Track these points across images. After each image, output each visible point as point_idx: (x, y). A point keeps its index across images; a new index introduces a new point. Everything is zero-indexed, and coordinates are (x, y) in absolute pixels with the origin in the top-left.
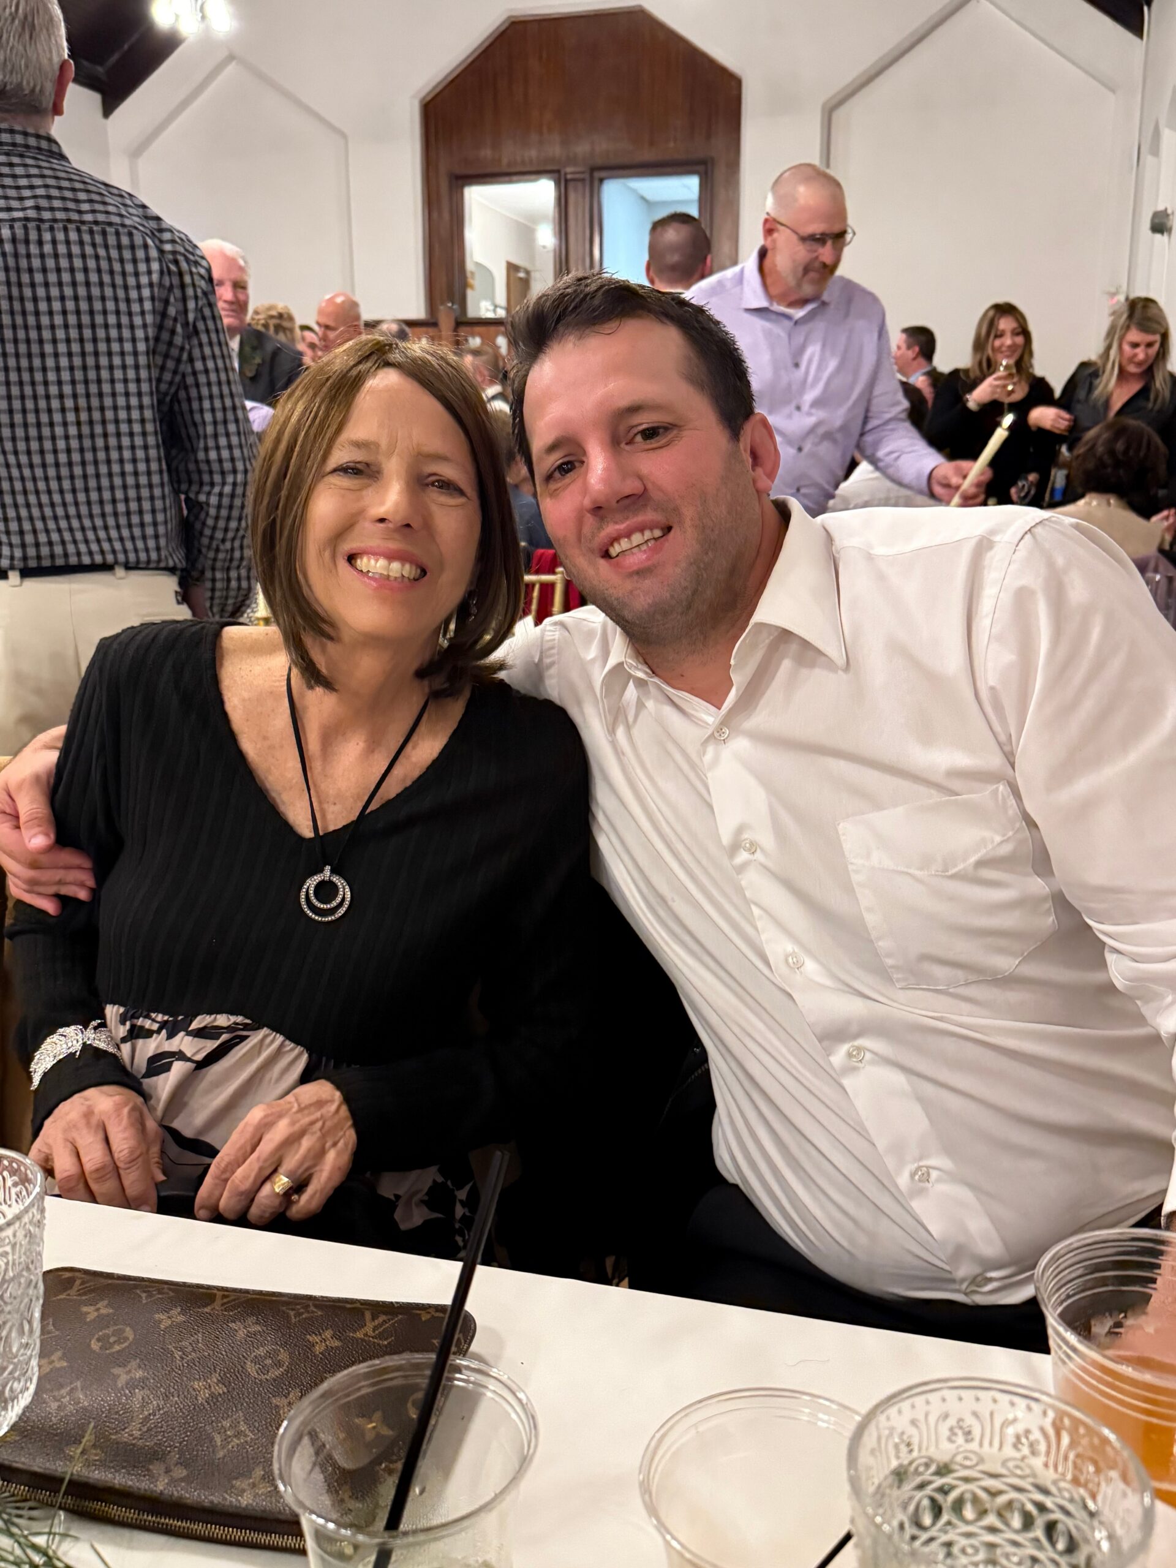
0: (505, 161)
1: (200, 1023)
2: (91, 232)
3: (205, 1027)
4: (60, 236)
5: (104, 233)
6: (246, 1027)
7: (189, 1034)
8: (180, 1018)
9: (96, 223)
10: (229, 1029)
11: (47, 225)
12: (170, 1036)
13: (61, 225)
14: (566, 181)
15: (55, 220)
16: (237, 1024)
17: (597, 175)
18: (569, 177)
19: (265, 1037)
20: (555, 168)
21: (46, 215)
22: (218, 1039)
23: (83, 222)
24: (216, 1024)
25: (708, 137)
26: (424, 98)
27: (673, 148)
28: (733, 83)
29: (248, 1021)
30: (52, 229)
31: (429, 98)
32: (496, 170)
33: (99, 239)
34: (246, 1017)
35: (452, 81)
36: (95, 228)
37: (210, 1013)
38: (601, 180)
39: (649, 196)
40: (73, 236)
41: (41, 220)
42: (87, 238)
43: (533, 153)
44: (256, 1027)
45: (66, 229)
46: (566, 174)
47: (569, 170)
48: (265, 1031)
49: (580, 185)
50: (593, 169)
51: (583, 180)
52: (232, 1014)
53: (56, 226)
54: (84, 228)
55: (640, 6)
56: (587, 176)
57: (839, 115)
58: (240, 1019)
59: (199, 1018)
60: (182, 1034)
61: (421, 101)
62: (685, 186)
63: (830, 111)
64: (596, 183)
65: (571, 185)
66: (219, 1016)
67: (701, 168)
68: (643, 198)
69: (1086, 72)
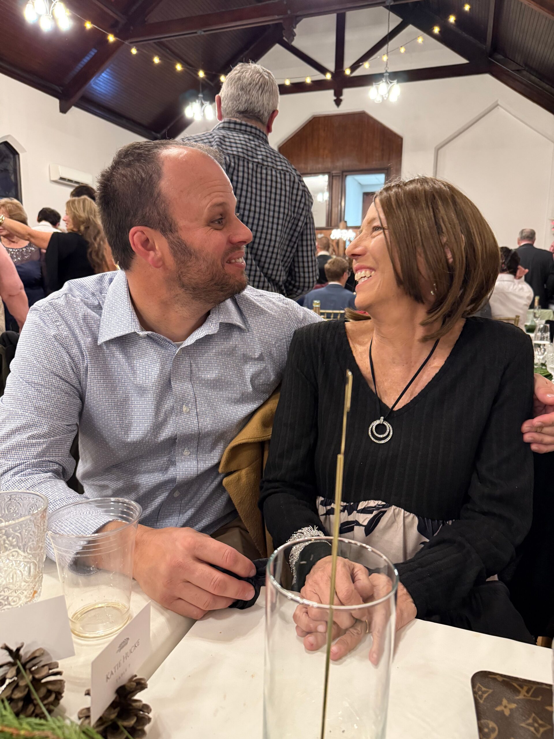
0: (309, 169)
1: (362, 506)
2: (280, 173)
3: (365, 508)
4: (269, 172)
5: (285, 175)
6: (384, 506)
7: (359, 512)
8: (352, 503)
9: (282, 170)
10: (376, 508)
11: (265, 167)
12: (349, 514)
13: (270, 168)
14: (333, 176)
15: (268, 166)
16: (379, 505)
17: (345, 174)
18: (334, 175)
19: (394, 510)
20: (329, 171)
21: (265, 163)
22: (372, 513)
23: (278, 169)
24: (369, 505)
25: (389, 159)
26: (279, 145)
27: (374, 164)
28: (400, 140)
29: (384, 503)
30: (266, 169)
31: (281, 145)
32: (306, 172)
33: (283, 176)
34: (384, 501)
35: (291, 138)
36: (282, 172)
37: (365, 500)
38: (346, 176)
39: (363, 183)
40: (274, 173)
41: (263, 165)
42: (278, 175)
43: (320, 166)
44: (389, 505)
45: (271, 170)
46: (333, 174)
47: (334, 172)
48: (393, 507)
49: (338, 178)
50: (343, 172)
51: (339, 176)
52: (376, 500)
53: (268, 168)
54: (278, 171)
55: (364, 111)
56: (340, 174)
57: (441, 151)
58: (380, 502)
59: (361, 503)
60: (355, 512)
61: (278, 146)
62: (377, 179)
63: (438, 150)
64: (344, 177)
65: (334, 177)
66: (369, 501)
67: (386, 171)
68: (359, 183)
69: (542, 135)
